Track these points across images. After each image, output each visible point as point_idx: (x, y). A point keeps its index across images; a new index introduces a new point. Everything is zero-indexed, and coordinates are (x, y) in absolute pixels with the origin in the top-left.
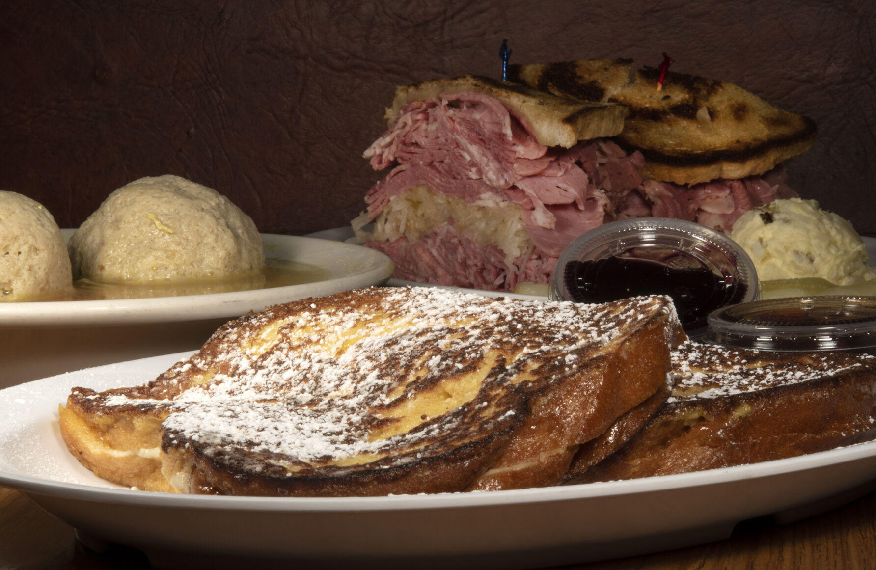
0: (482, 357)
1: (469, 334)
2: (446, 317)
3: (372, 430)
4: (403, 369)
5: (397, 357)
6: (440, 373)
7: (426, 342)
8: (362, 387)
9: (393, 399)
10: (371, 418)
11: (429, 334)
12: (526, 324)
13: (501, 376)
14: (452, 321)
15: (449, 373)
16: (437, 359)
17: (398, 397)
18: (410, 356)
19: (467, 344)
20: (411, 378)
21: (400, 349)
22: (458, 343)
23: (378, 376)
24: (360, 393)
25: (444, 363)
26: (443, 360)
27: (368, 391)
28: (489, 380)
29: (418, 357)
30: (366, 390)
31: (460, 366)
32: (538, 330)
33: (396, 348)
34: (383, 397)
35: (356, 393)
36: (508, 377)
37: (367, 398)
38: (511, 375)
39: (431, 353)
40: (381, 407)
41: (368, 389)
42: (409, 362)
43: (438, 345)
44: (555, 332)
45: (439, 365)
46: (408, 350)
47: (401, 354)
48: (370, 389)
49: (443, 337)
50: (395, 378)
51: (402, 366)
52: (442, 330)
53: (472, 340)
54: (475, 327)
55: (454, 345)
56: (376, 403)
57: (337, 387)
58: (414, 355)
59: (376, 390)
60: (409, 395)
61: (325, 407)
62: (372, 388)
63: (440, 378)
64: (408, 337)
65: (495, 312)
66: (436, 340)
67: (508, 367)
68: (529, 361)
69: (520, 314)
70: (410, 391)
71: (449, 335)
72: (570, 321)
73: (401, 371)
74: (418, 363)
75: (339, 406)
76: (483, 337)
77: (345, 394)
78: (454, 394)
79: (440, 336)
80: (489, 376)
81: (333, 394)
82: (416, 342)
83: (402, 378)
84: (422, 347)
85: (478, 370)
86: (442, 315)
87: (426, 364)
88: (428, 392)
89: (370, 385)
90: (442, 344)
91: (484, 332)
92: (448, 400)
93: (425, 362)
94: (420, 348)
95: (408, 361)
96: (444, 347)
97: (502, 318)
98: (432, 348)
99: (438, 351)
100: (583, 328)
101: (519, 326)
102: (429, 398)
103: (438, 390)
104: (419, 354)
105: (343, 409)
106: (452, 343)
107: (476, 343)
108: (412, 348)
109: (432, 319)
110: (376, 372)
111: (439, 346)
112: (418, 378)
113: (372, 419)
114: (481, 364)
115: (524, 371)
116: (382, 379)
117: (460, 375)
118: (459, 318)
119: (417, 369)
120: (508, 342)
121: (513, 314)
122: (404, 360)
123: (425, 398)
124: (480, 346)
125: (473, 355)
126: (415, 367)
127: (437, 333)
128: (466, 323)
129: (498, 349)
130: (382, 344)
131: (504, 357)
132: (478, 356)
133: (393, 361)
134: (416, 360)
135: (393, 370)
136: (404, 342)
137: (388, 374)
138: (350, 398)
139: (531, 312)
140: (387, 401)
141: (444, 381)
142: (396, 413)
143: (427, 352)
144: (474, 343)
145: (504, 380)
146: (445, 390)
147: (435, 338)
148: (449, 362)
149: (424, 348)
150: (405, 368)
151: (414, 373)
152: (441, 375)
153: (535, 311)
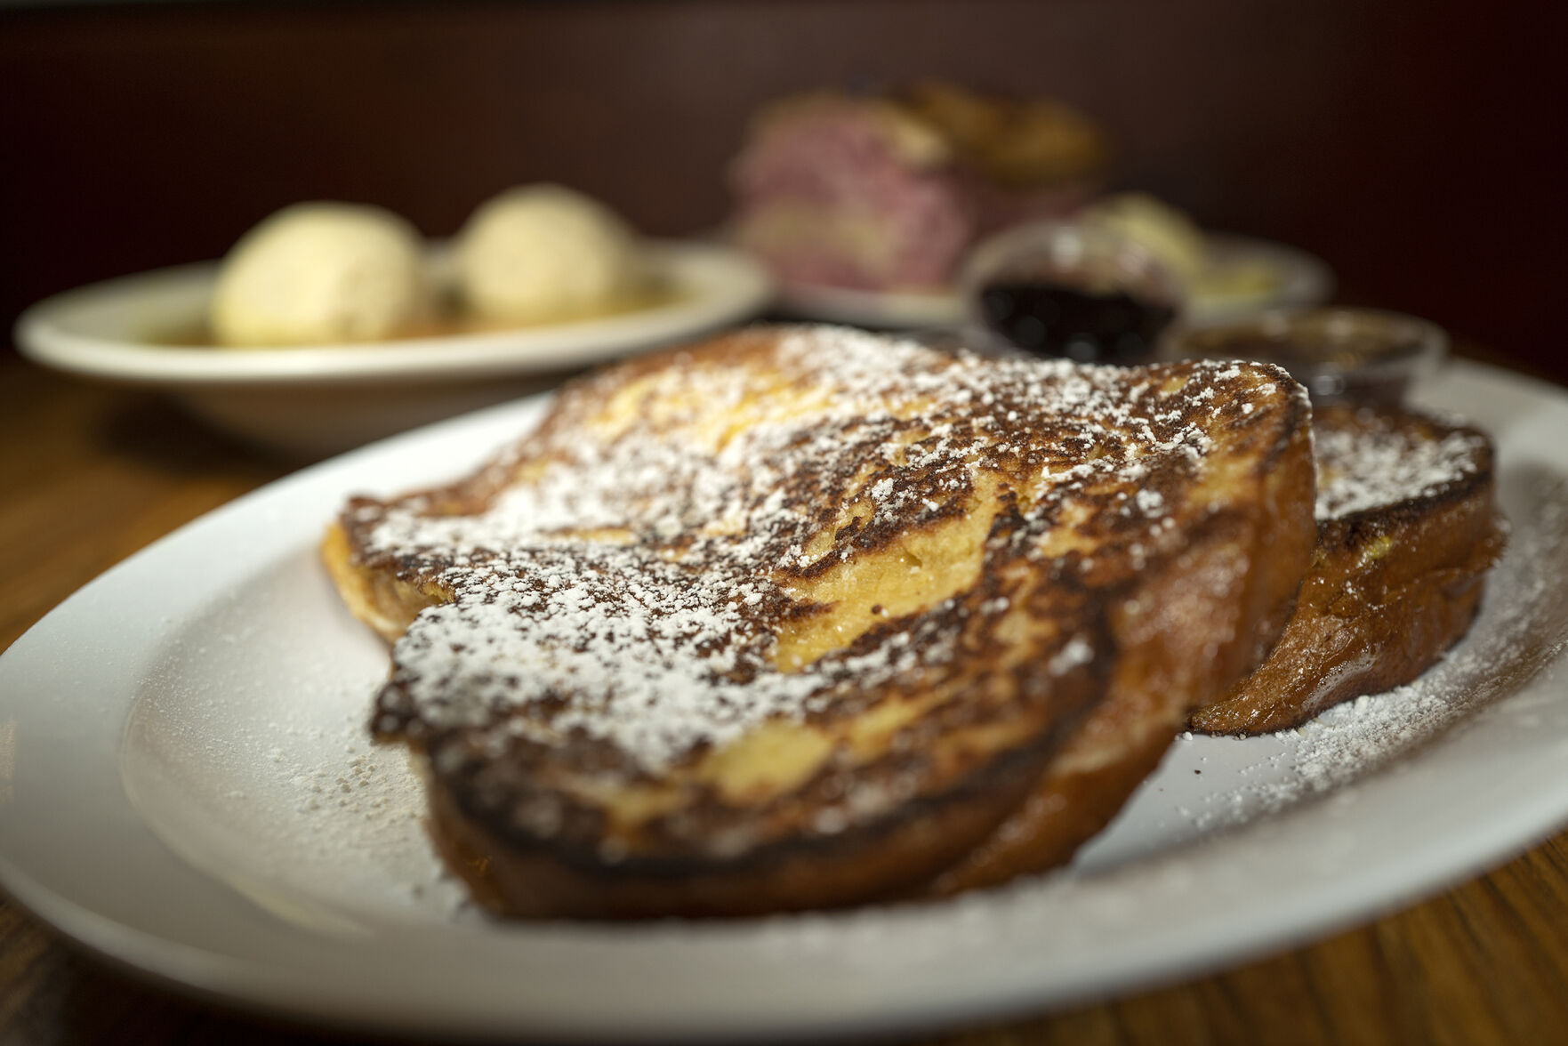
0: (970, 489)
1: (933, 433)
2: (885, 394)
3: (781, 627)
4: (826, 497)
5: (813, 469)
6: (897, 517)
7: (861, 446)
8: (760, 520)
9: (815, 558)
10: (780, 598)
11: (863, 429)
12: (1023, 413)
13: (1019, 535)
14: (896, 403)
15: (912, 519)
16: (884, 487)
17: (824, 554)
18: (836, 472)
19: (935, 456)
20: (843, 519)
21: (817, 454)
22: (918, 454)
23: (784, 501)
24: (756, 534)
25: (902, 495)
26: (898, 487)
27: (770, 530)
28: (999, 542)
29: (851, 476)
30: (765, 529)
31: (933, 506)
32: (1046, 425)
33: (810, 451)
34: (797, 550)
35: (749, 532)
36: (1033, 540)
37: (769, 547)
38: (1038, 533)
39: (872, 469)
40: (794, 571)
41: (768, 525)
42: (836, 484)
43: (882, 454)
44: (1077, 428)
45: (891, 499)
46: (831, 459)
47: (818, 464)
48: (772, 526)
49: (887, 438)
50: (815, 511)
51: (824, 491)
52: (883, 422)
53: (941, 446)
54: (937, 418)
55: (912, 457)
56: (784, 561)
57: (720, 511)
58: (841, 470)
59: (782, 533)
60: (844, 555)
61: (700, 557)
62: (776, 526)
63: (899, 527)
64: (827, 431)
65: (962, 387)
66: (877, 443)
67: (1030, 516)
68: (1067, 504)
69: (1003, 390)
70: (844, 547)
71: (897, 435)
72: (1092, 403)
73: (823, 501)
74: (852, 486)
75: (724, 558)
76: (959, 440)
77: (731, 530)
78: (926, 559)
79: (882, 434)
80: (993, 534)
81: (713, 526)
82: (844, 444)
83: (827, 516)
84: (855, 456)
85: (968, 517)
86: (874, 390)
87: (867, 493)
88: (878, 554)
89: (771, 520)
90: (890, 450)
91: (958, 429)
92: (915, 569)
93: (865, 487)
94: (851, 457)
95: (833, 480)
96: (893, 458)
97: (976, 398)
98: (873, 459)
99: (885, 469)
100: (1121, 420)
101: (1012, 416)
102: (879, 563)
103: (895, 548)
104: (851, 470)
105: (730, 567)
106: (907, 452)
107: (951, 455)
108: (836, 454)
109: (862, 399)
110: (779, 495)
111: (885, 457)
112: (856, 520)
113: (781, 602)
114: (970, 503)
115: (1061, 525)
116: (792, 510)
117: (935, 524)
118: (906, 398)
119: (851, 502)
120: (1007, 454)
121: (994, 390)
122: (827, 478)
123: (872, 564)
124: (961, 461)
125: (953, 483)
126: (846, 496)
127: (877, 428)
128: (921, 407)
129: (995, 469)
130: (785, 440)
131: (1011, 489)
132: (964, 485)
133: (806, 474)
134: (848, 480)
135: (809, 495)
136: (824, 443)
137: (801, 502)
138: (740, 541)
139: (1020, 386)
140: (804, 562)
141: (905, 533)
142: (822, 592)
143: (864, 465)
144: (947, 454)
145: (1026, 546)
146: (909, 550)
147: (874, 438)
148: (909, 493)
149: (859, 459)
150: (830, 494)
151: (847, 508)
152: (899, 521)
153: (1027, 385)
